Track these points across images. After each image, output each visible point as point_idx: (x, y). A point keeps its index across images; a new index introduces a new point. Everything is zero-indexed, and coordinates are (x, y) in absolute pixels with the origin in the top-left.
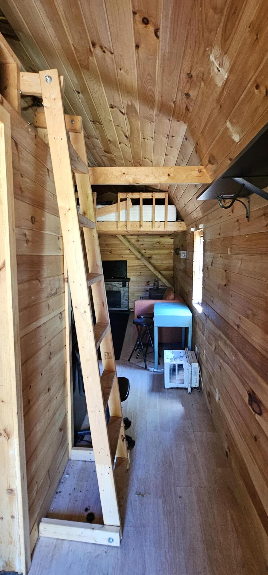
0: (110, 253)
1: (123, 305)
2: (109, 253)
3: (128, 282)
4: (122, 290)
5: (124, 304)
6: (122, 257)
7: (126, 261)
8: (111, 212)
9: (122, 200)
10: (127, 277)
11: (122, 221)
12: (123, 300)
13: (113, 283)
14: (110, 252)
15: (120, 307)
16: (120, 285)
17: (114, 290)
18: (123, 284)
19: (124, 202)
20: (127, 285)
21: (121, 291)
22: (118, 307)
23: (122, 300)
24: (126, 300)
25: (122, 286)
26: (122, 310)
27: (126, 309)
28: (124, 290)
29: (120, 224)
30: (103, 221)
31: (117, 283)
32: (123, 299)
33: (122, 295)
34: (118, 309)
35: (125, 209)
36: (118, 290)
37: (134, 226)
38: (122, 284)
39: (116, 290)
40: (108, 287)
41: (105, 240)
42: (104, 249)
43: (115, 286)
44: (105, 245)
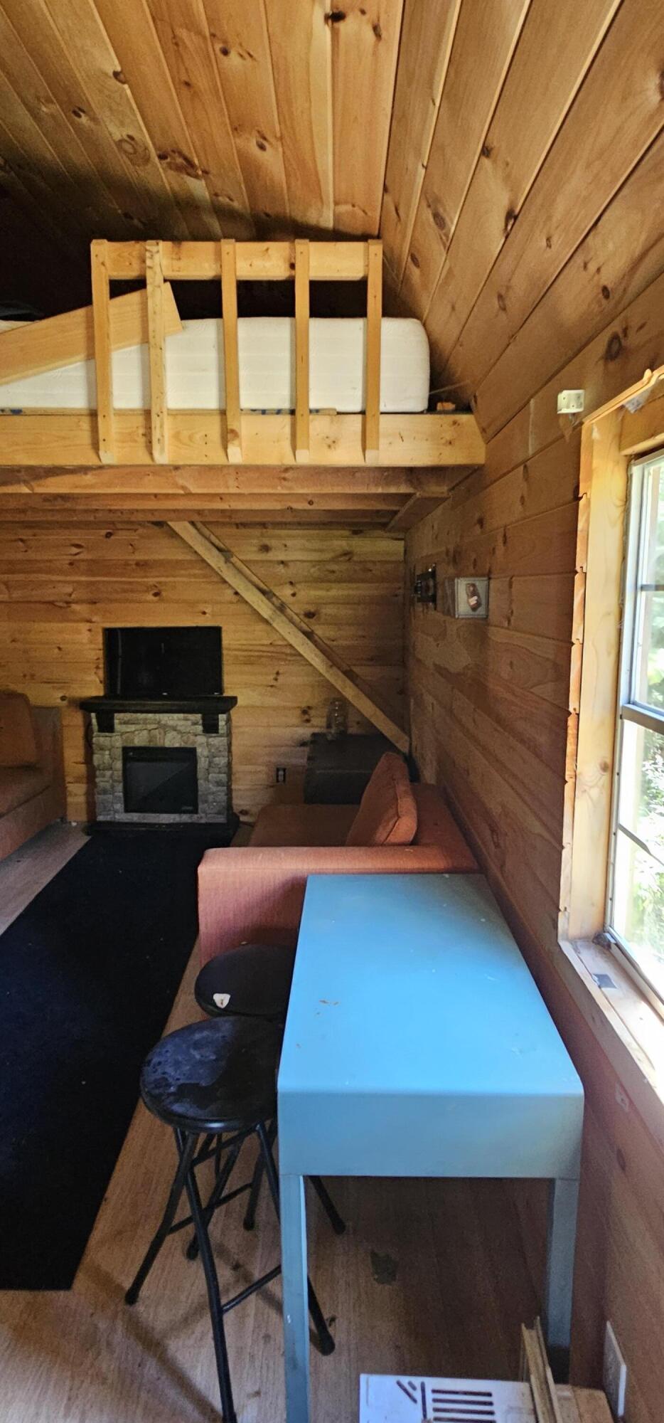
0: (156, 599)
1: (206, 801)
2: (150, 597)
3: (226, 711)
4: (203, 744)
5: (211, 798)
6: (204, 613)
7: (216, 631)
8: (58, 354)
9: (119, 288)
10: (222, 694)
11: (121, 413)
12: (208, 785)
13: (165, 718)
14: (156, 595)
15: (195, 811)
16: (195, 724)
17: (168, 744)
18: (203, 719)
19: (134, 297)
20: (222, 723)
21: (199, 750)
22: (185, 812)
23: (201, 782)
24: (218, 783)
25: (200, 728)
26: (203, 821)
27: (221, 819)
28: (208, 744)
29: (111, 428)
30: (17, 412)
31: (181, 716)
32: (207, 780)
33: (202, 763)
34: (185, 818)
35: (138, 339)
36: (183, 745)
37: (191, 438)
38: (201, 722)
39: (177, 745)
40: (145, 732)
41: (131, 545)
42: (130, 583)
43: (174, 728)
44: (134, 567)
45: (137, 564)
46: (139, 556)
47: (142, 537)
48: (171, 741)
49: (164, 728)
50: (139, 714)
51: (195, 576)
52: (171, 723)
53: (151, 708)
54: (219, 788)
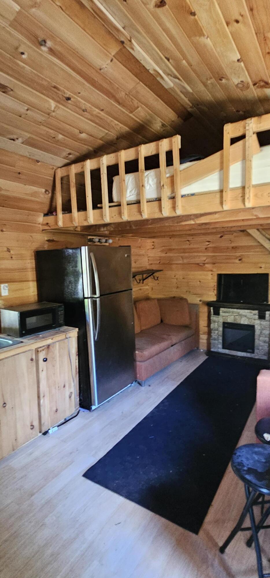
0: (240, 262)
1: (258, 349)
2: (237, 261)
3: (269, 310)
4: (258, 324)
5: (260, 348)
7: (266, 275)
8: (208, 171)
9: (234, 141)
10: (268, 302)
11: (233, 189)
12: (260, 342)
13: (242, 312)
14: (240, 260)
15: (253, 352)
16: (255, 315)
17: (242, 322)
18: (259, 313)
19: (240, 143)
20: (267, 315)
21: (256, 326)
22: (248, 352)
23: (256, 340)
24: (264, 342)
25: (257, 317)
26: (256, 357)
27: (266, 358)
28: (261, 324)
30: (193, 195)
31: (249, 311)
32: (259, 340)
33: (257, 332)
34: (248, 355)
35: (241, 159)
36: (249, 323)
37: (262, 195)
38: (257, 314)
39: (246, 323)
40: (233, 317)
41: (230, 240)
42: (229, 256)
43: (246, 316)
44: (231, 249)
45: (233, 248)
46: (233, 245)
47: (235, 237)
48: (244, 321)
49: (241, 316)
50: (230, 309)
51: (258, 252)
52: (244, 314)
53: (236, 307)
54: (265, 344)
